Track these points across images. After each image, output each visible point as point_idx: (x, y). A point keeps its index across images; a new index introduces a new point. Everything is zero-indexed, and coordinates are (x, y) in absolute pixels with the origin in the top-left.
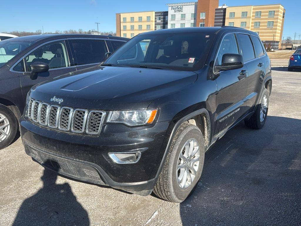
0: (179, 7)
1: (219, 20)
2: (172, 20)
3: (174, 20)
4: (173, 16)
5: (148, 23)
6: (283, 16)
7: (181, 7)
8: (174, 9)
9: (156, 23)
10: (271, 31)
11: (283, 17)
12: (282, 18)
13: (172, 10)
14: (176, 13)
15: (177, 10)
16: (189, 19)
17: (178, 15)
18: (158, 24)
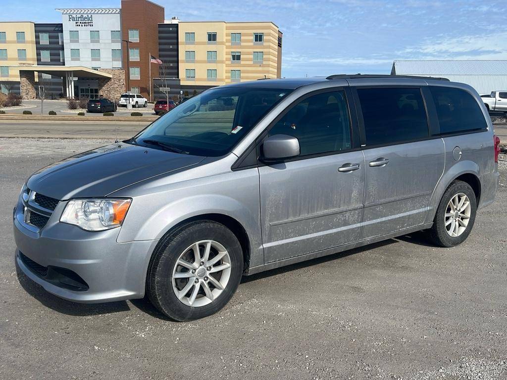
0: (84, 16)
1: (166, 47)
2: (72, 41)
3: (77, 41)
4: (74, 35)
5: (21, 46)
6: (278, 43)
7: (90, 16)
8: (74, 19)
9: (38, 46)
10: (260, 69)
11: (278, 45)
12: (277, 47)
13: (70, 20)
14: (78, 28)
15: (80, 23)
16: (107, 41)
17: (84, 33)
18: (45, 48)
